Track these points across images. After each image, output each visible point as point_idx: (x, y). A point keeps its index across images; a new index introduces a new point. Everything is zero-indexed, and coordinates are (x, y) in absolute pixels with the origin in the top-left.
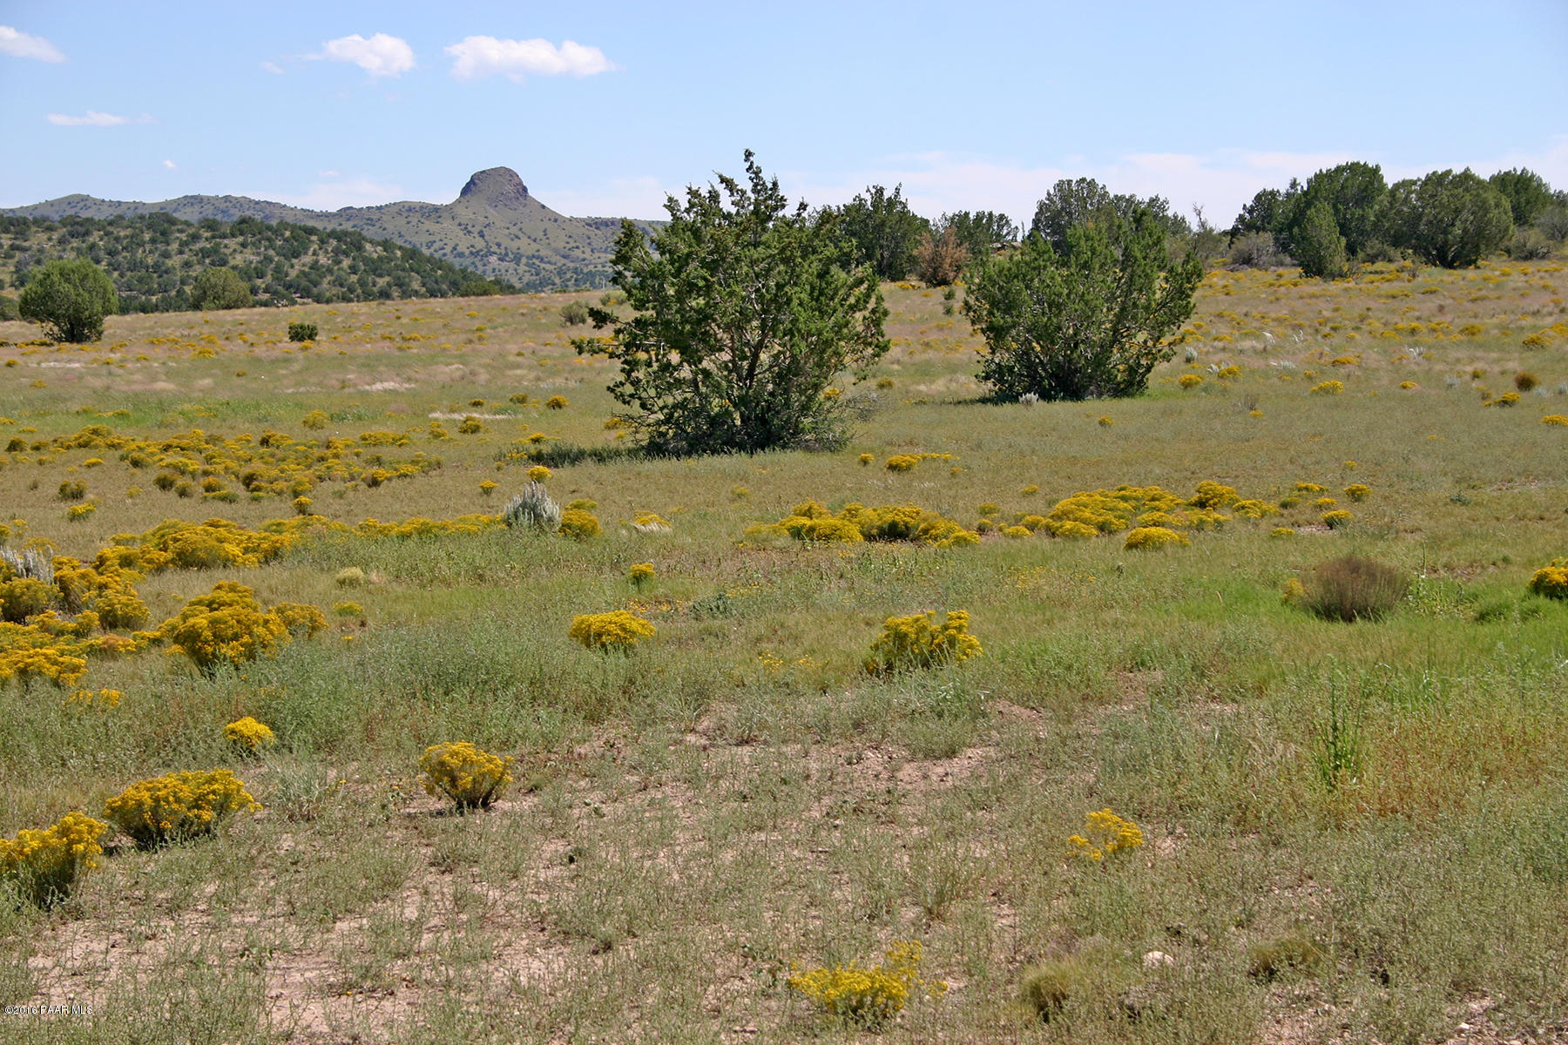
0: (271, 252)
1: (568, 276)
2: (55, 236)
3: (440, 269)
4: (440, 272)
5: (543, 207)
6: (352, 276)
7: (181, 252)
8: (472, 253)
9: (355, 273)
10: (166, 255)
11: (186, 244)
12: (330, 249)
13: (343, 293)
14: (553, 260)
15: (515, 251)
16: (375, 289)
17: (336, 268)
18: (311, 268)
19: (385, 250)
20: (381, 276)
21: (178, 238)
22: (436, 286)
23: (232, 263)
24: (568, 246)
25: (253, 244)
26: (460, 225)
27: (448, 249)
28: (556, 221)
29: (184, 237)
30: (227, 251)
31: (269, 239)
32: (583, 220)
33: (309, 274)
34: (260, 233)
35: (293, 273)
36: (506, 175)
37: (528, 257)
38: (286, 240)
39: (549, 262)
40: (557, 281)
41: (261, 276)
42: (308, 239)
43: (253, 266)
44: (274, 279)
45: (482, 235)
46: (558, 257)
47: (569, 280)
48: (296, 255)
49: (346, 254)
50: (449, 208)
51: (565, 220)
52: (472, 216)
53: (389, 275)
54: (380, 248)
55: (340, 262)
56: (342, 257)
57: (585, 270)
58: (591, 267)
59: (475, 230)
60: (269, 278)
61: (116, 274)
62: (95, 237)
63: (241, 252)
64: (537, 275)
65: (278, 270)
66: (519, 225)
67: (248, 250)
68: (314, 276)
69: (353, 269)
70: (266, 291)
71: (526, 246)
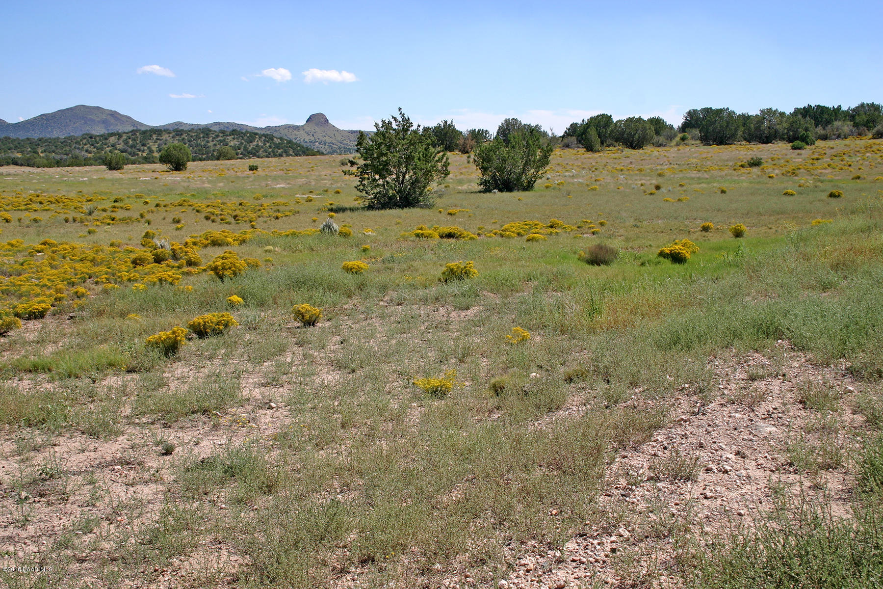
0: (243, 141)
1: (342, 149)
2: (171, 135)
4: (299, 148)
5: (334, 126)
6: (270, 149)
7: (213, 141)
8: (310, 142)
10: (208, 142)
11: (214, 138)
12: (262, 140)
13: (267, 155)
14: (337, 144)
15: (324, 141)
16: (277, 154)
17: (264, 146)
18: (256, 146)
19: (281, 140)
20: (279, 149)
21: (212, 136)
22: (298, 153)
23: (230, 144)
24: (342, 139)
25: (237, 138)
26: (306, 132)
27: (302, 140)
28: (338, 131)
30: (228, 141)
31: (242, 137)
32: (347, 131)
33: (255, 148)
35: (250, 148)
36: (321, 115)
37: (328, 143)
40: (338, 151)
41: (239, 149)
42: (255, 137)
43: (237, 146)
44: (244, 150)
45: (313, 136)
46: (339, 143)
47: (342, 151)
48: (251, 142)
49: (268, 142)
50: (302, 126)
51: (341, 131)
52: (310, 129)
53: (282, 149)
54: (279, 140)
55: (266, 144)
57: (348, 148)
58: (350, 147)
59: (311, 134)
60: (242, 150)
61: (191, 148)
62: (184, 136)
63: (233, 141)
64: (332, 149)
65: (245, 147)
66: (326, 132)
67: (235, 140)
68: (257, 149)
69: (270, 147)
70: (241, 154)
71: (328, 139)
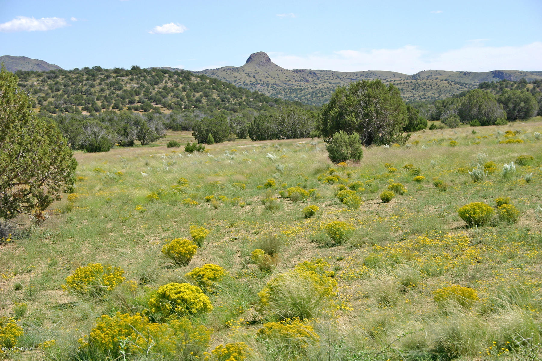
0: (145, 83)
1: (287, 91)
2: (41, 78)
3: (228, 88)
4: (228, 89)
5: (277, 66)
6: (183, 92)
7: (100, 84)
8: (251, 84)
9: (185, 91)
10: (92, 86)
11: (102, 80)
12: (173, 80)
13: (178, 101)
14: (281, 85)
15: (267, 82)
16: (194, 99)
17: (175, 89)
18: (163, 89)
19: (201, 80)
20: (198, 92)
21: (100, 77)
22: (224, 96)
23: (124, 88)
24: (286, 80)
25: (136, 79)
26: (246, 73)
27: (242, 83)
28: (281, 71)
29: (103, 76)
30: (123, 83)
31: (144, 76)
32: (291, 70)
33: (162, 92)
34: (140, 74)
35: (154, 92)
37: (272, 85)
38: (153, 77)
39: (280, 86)
40: (283, 92)
41: (137, 94)
42: (163, 75)
43: (134, 90)
44: (145, 95)
45: (254, 77)
46: (283, 84)
47: (287, 92)
48: (157, 83)
49: (181, 82)
50: (242, 67)
51: (285, 70)
52: (251, 70)
53: (202, 91)
54: (199, 79)
55: (178, 86)
56: (179, 84)
57: (293, 88)
58: (295, 87)
59: (252, 75)
60: (141, 96)
61: (66, 96)
62: (60, 80)
63: (130, 83)
64: (275, 91)
65: (147, 91)
66: (268, 73)
67: (133, 82)
68: (164, 93)
69: (184, 89)
70: (139, 102)
71: (271, 81)
